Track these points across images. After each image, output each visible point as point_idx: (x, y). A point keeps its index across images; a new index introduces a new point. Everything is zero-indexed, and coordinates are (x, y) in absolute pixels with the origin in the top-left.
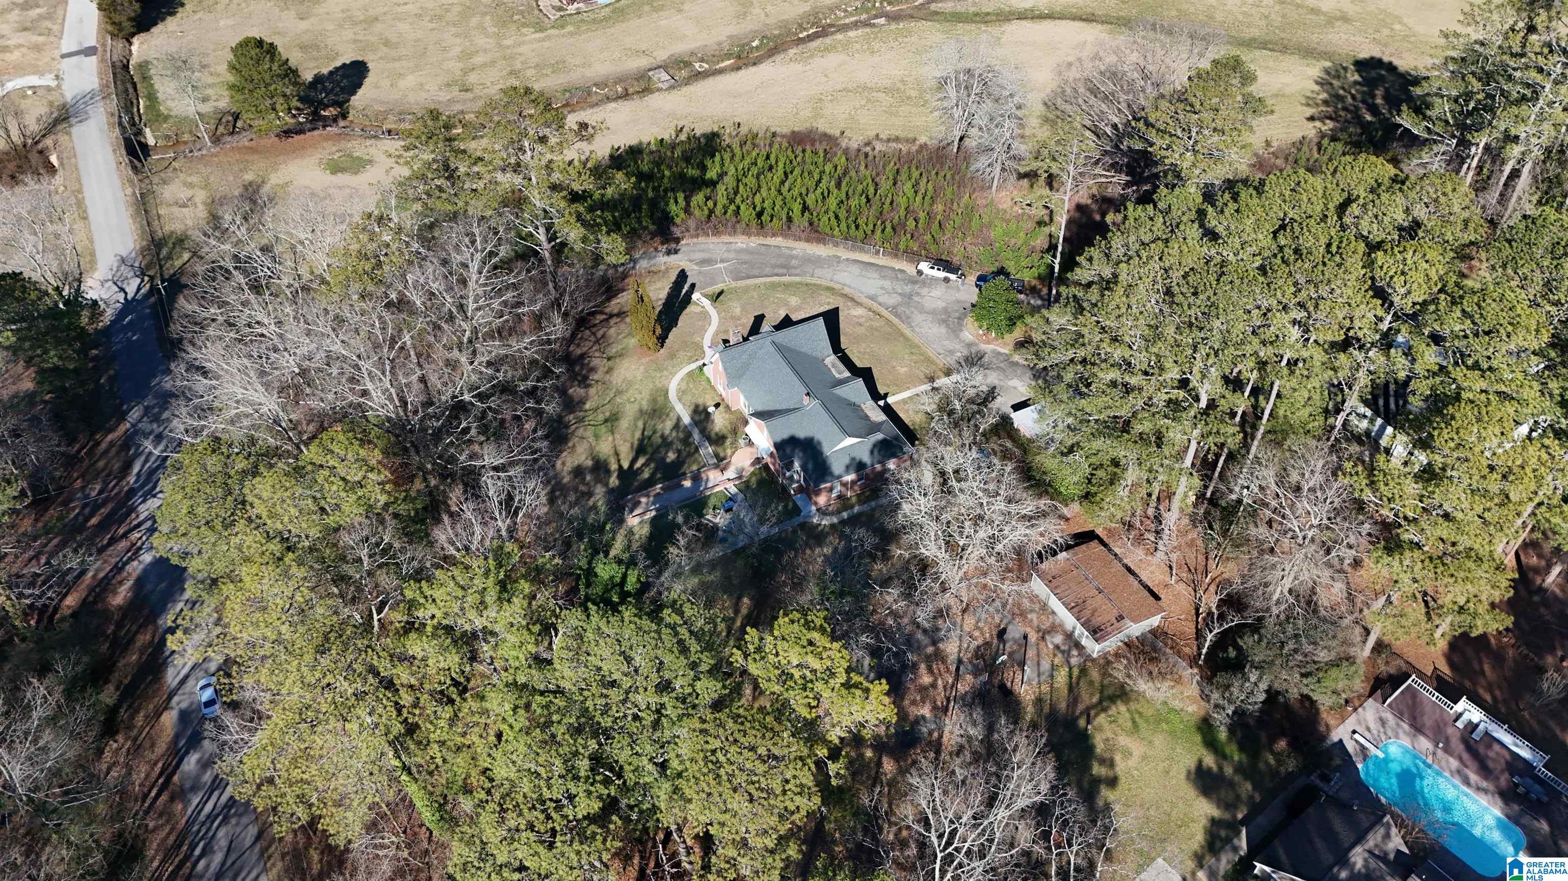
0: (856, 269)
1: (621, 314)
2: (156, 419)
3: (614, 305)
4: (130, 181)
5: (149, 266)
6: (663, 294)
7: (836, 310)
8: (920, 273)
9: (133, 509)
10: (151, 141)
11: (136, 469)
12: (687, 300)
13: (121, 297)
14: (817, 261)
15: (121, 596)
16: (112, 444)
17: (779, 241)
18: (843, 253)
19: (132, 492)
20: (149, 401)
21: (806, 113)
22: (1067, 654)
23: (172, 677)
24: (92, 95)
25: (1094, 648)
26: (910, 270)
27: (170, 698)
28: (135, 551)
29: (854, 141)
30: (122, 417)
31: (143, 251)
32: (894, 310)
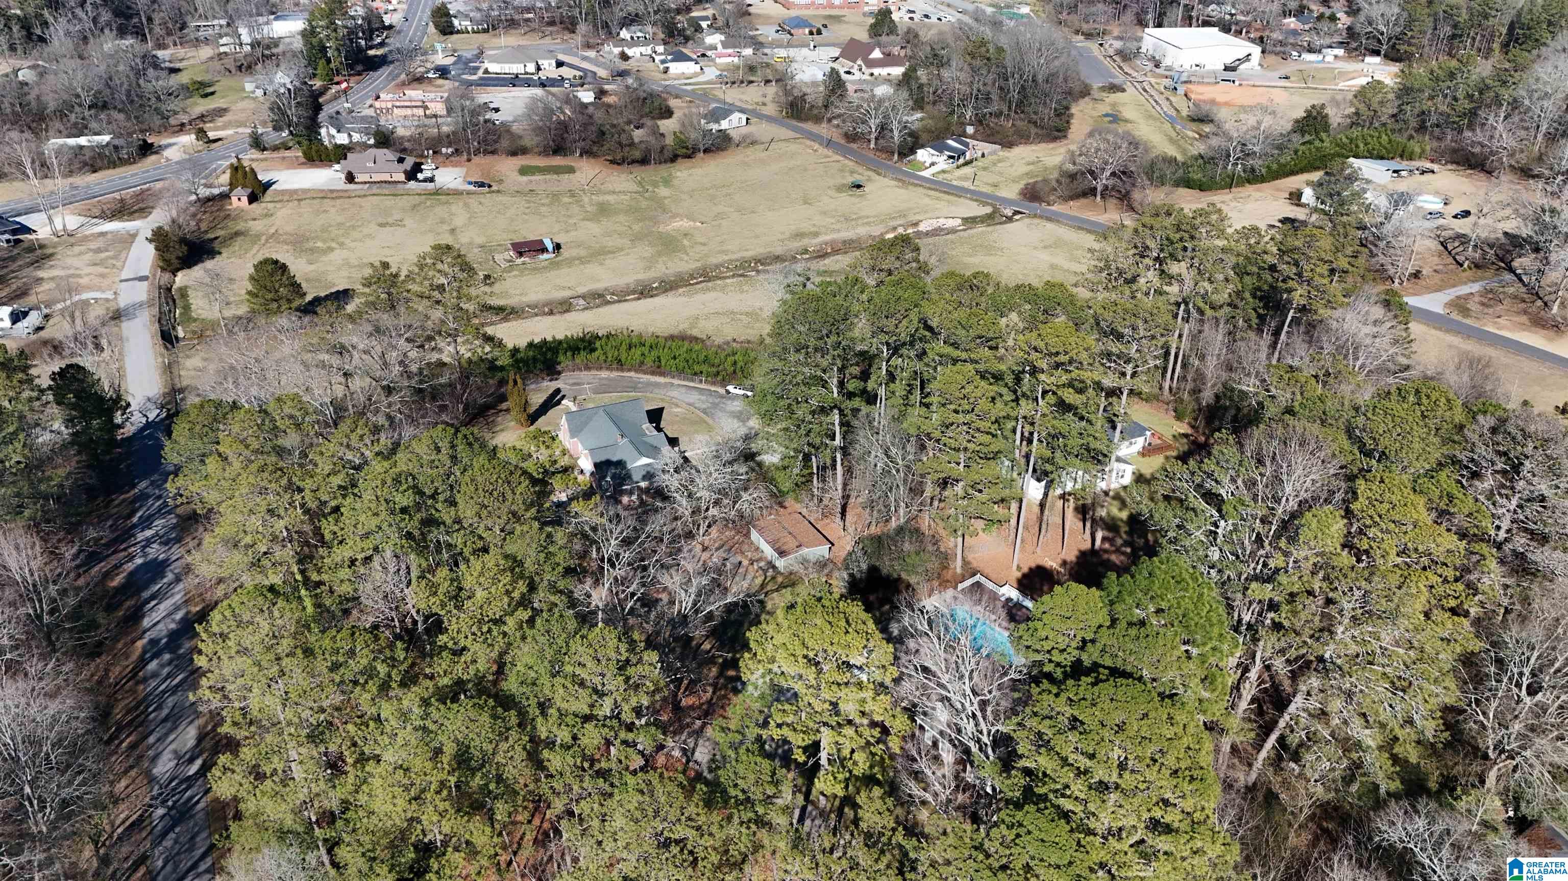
0: (683, 390)
1: (508, 410)
2: (159, 487)
3: (504, 406)
4: (162, 355)
5: (168, 403)
6: (541, 401)
7: (661, 410)
8: (728, 392)
9: (134, 535)
10: (181, 334)
11: (139, 514)
12: (559, 403)
13: (144, 420)
14: (657, 385)
15: (117, 581)
16: (124, 500)
17: (632, 374)
18: (676, 382)
19: (134, 526)
20: (155, 477)
21: (686, 325)
22: (765, 572)
23: (146, 622)
24: (141, 305)
25: (780, 563)
26: (722, 391)
27: (144, 632)
28: (131, 558)
29: (718, 341)
30: (134, 486)
31: (165, 395)
32: (704, 411)
